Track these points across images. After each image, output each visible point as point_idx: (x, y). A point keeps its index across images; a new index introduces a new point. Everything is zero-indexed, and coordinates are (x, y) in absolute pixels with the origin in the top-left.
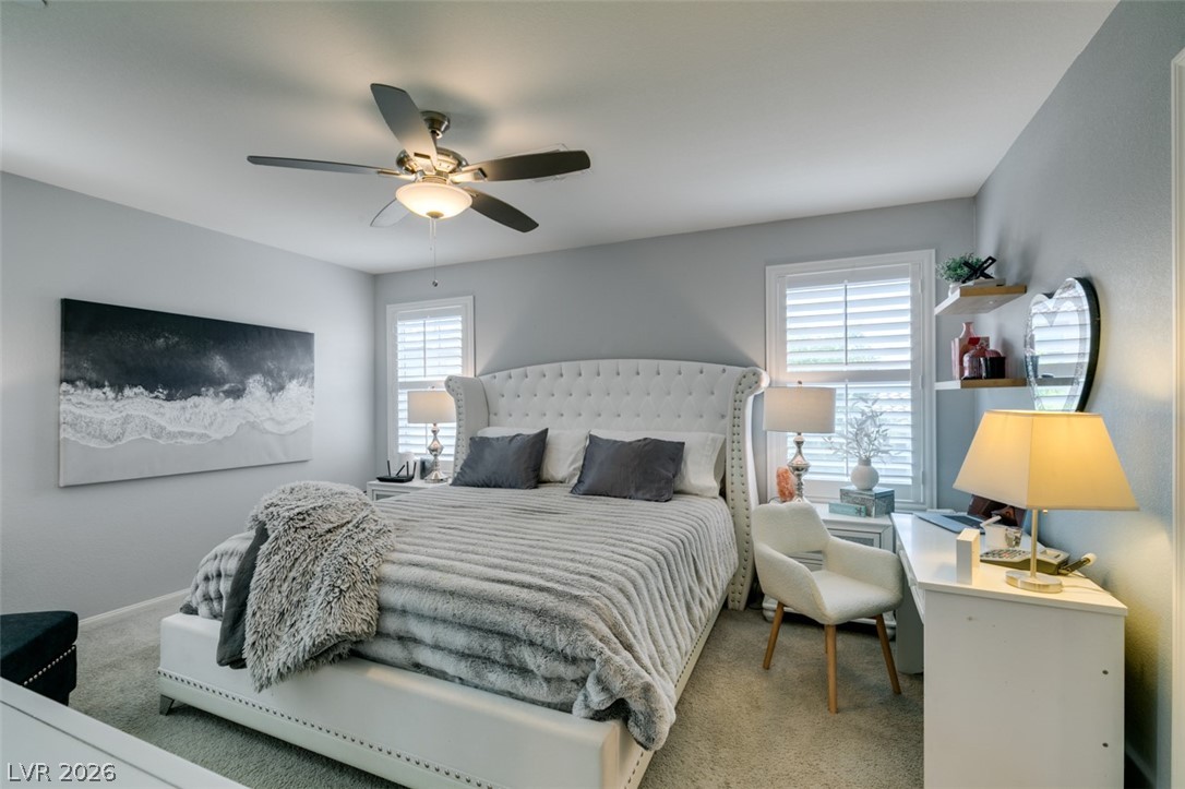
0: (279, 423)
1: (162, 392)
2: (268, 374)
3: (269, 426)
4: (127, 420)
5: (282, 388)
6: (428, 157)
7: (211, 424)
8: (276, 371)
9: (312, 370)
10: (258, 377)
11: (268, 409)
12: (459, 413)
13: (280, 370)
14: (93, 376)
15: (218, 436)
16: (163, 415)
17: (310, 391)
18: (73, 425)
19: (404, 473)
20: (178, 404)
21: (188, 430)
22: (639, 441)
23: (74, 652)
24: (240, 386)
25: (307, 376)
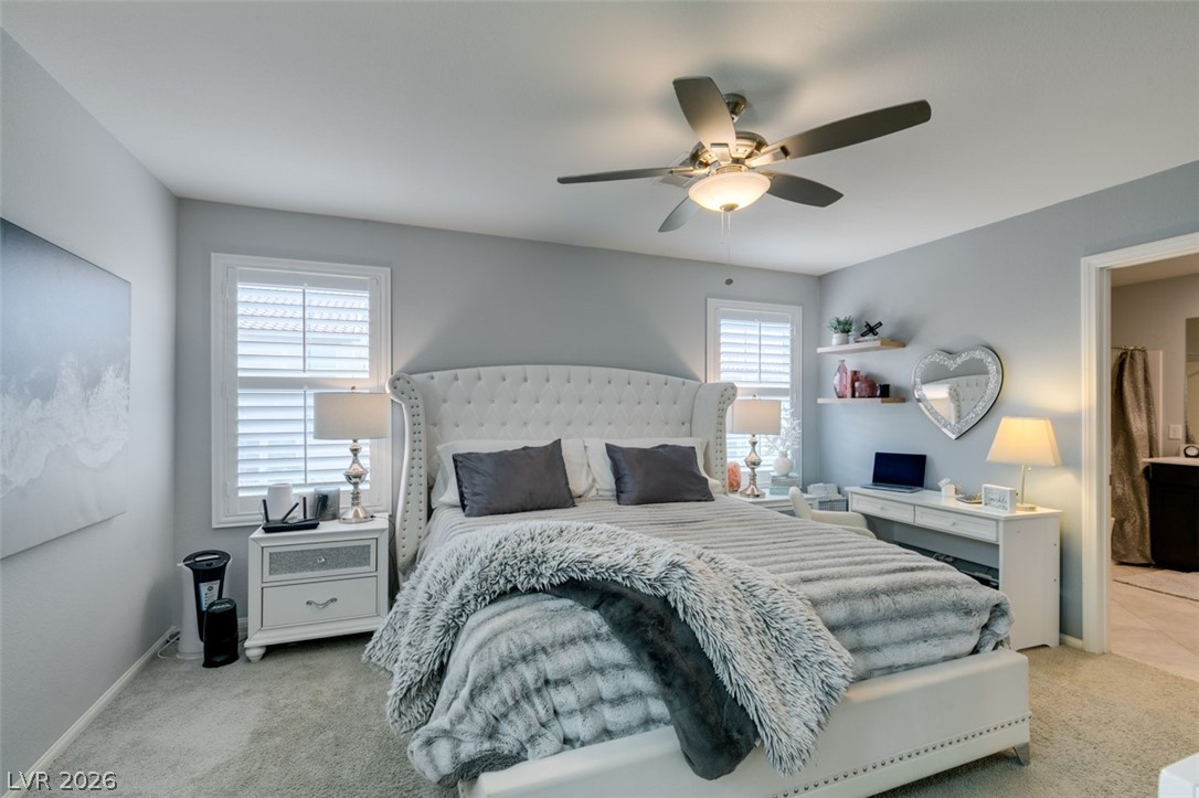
6: (726, 145)
11: (81, 421)
17: (126, 386)
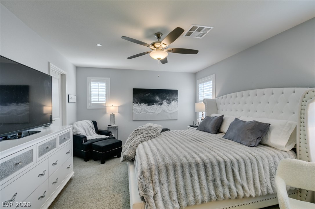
0: (170, 111)
1: (147, 104)
2: (168, 100)
3: (168, 111)
4: (142, 109)
5: (170, 103)
7: (156, 110)
8: (169, 99)
9: (177, 98)
10: (165, 101)
11: (167, 108)
12: (206, 109)
13: (170, 99)
14: (137, 101)
15: (157, 113)
16: (147, 108)
17: (177, 103)
18: (134, 110)
19: (196, 125)
20: (150, 106)
21: (152, 111)
22: (251, 121)
23: (122, 148)
24: (162, 103)
25: (176, 100)
